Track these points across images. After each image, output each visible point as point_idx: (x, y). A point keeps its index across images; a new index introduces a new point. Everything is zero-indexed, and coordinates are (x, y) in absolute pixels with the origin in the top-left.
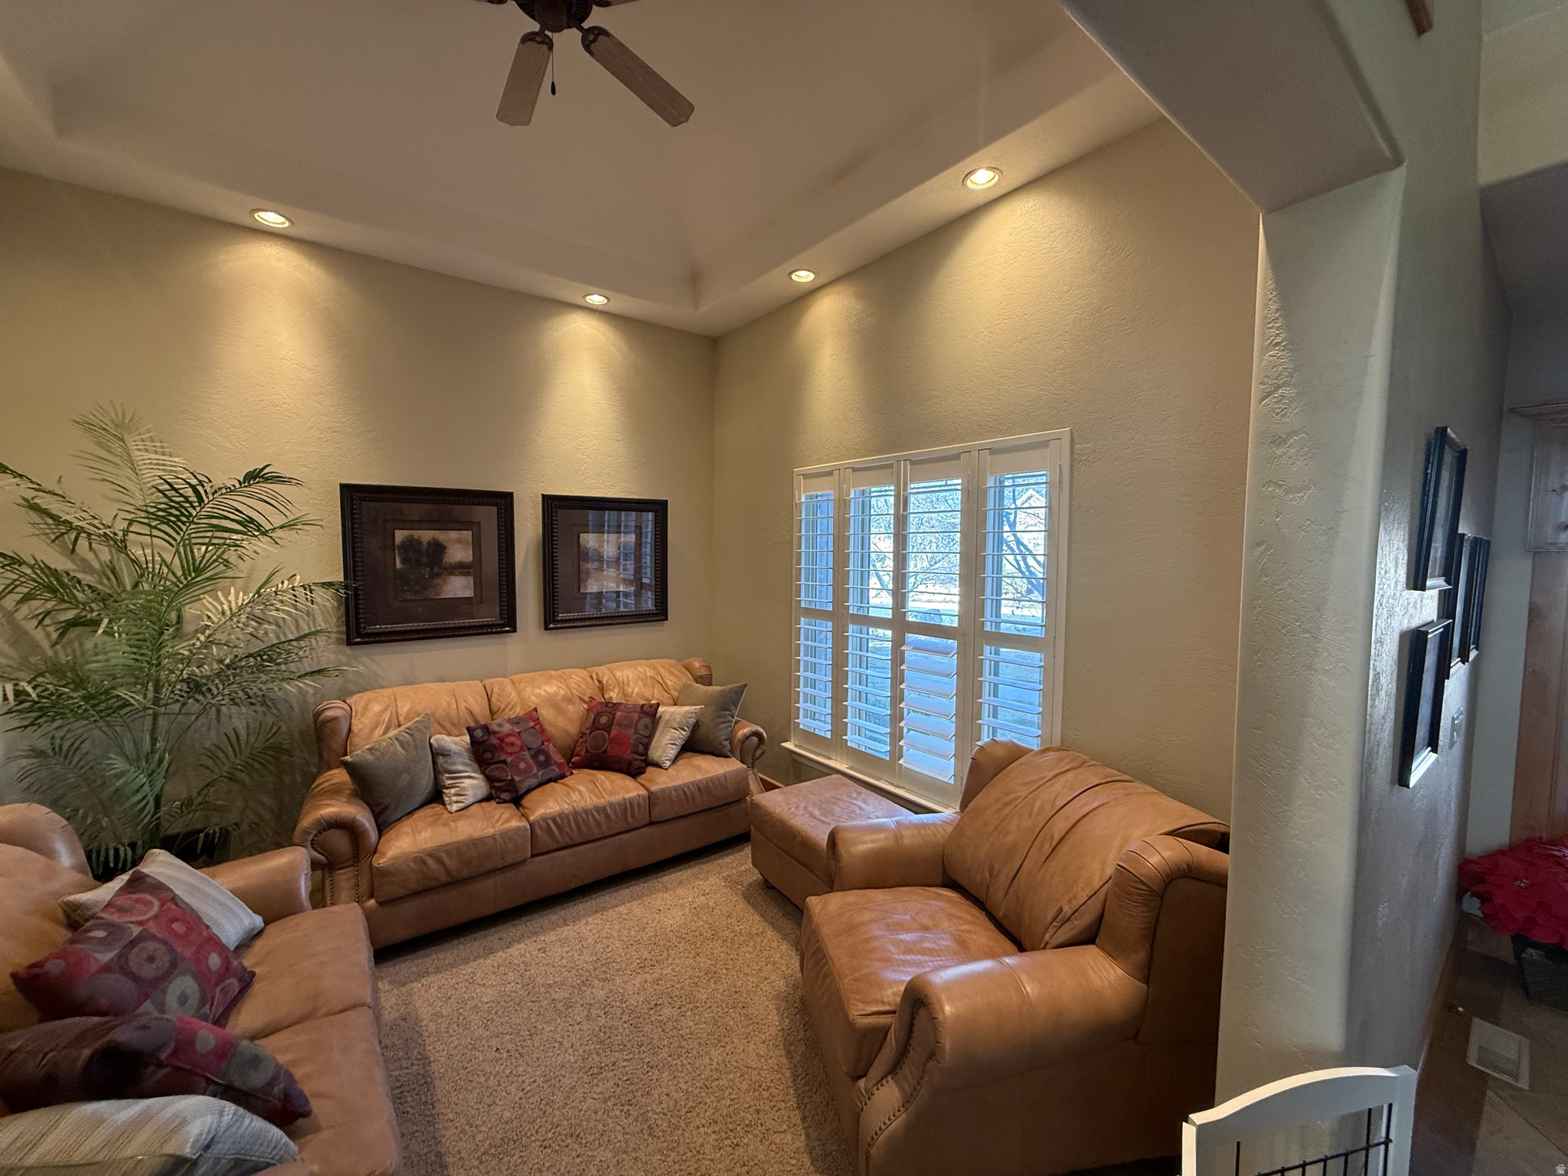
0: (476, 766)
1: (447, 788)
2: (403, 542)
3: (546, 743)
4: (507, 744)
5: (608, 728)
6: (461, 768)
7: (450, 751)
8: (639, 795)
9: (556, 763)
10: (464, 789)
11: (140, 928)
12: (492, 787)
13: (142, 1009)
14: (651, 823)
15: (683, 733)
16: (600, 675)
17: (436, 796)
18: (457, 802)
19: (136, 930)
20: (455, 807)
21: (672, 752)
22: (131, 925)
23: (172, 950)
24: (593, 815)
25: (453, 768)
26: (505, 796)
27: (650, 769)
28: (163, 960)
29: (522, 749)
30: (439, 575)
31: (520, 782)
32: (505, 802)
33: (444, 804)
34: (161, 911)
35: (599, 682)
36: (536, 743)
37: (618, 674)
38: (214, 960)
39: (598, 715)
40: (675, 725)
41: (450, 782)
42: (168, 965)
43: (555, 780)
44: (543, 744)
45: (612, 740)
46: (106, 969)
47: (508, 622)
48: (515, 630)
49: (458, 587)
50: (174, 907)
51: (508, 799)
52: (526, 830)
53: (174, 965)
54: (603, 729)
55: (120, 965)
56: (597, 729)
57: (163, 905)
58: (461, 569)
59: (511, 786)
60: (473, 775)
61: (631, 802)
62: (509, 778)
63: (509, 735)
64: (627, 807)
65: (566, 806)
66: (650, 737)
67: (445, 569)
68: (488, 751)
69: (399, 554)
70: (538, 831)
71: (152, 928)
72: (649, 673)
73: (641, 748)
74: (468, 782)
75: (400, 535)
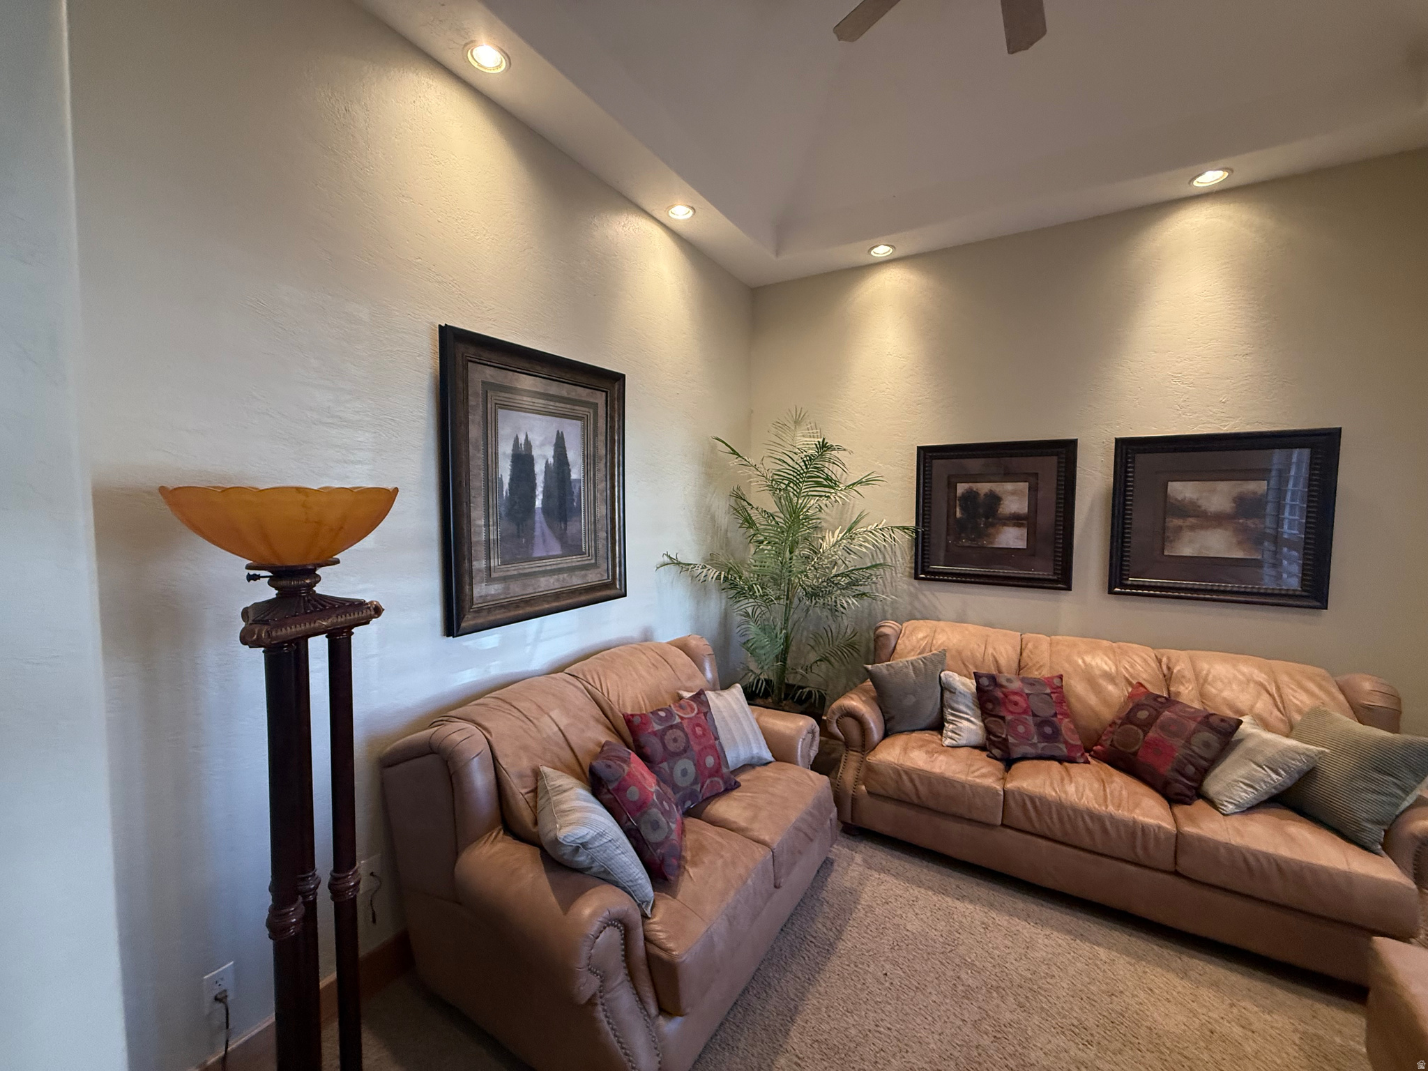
0: (979, 712)
1: (948, 722)
2: (963, 494)
3: (1059, 717)
4: (1010, 701)
5: (1146, 726)
6: (962, 708)
7: (956, 689)
8: (1160, 827)
9: (1066, 742)
10: (960, 729)
11: (680, 720)
12: (988, 739)
13: (661, 765)
14: (1176, 873)
15: (1274, 776)
16: (1173, 660)
17: (938, 726)
18: (951, 738)
19: (678, 720)
20: (948, 742)
21: (1245, 795)
22: (677, 717)
23: (688, 741)
24: (1084, 820)
25: (956, 706)
26: (996, 752)
27: (1200, 804)
28: (681, 745)
29: (1025, 712)
30: (993, 525)
31: (1014, 745)
32: (995, 758)
33: (942, 735)
34: (695, 716)
35: (1169, 668)
36: (1046, 712)
37: (1204, 666)
38: (710, 761)
39: (1138, 707)
40: (1260, 759)
41: (951, 718)
42: (682, 748)
43: (1061, 760)
44: (1055, 715)
45: (1148, 745)
46: (655, 733)
47: (1062, 580)
48: (1069, 589)
49: (1012, 538)
50: (703, 718)
51: (998, 756)
52: (999, 795)
53: (685, 751)
54: (1137, 726)
55: (661, 735)
56: (1131, 723)
57: (697, 714)
58: (1016, 520)
59: (1004, 745)
60: (972, 719)
61: (1145, 829)
62: (1004, 736)
63: (1016, 693)
64: (1136, 832)
65: (1054, 794)
66: (1214, 762)
67: (1000, 519)
68: (990, 701)
69: (960, 505)
70: (1012, 803)
71: (685, 723)
72: (1261, 677)
73: (1191, 770)
74: (966, 723)
75: (961, 488)
